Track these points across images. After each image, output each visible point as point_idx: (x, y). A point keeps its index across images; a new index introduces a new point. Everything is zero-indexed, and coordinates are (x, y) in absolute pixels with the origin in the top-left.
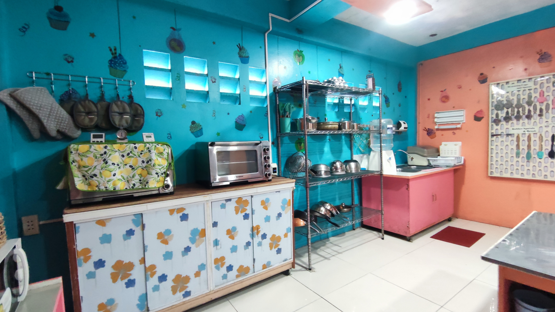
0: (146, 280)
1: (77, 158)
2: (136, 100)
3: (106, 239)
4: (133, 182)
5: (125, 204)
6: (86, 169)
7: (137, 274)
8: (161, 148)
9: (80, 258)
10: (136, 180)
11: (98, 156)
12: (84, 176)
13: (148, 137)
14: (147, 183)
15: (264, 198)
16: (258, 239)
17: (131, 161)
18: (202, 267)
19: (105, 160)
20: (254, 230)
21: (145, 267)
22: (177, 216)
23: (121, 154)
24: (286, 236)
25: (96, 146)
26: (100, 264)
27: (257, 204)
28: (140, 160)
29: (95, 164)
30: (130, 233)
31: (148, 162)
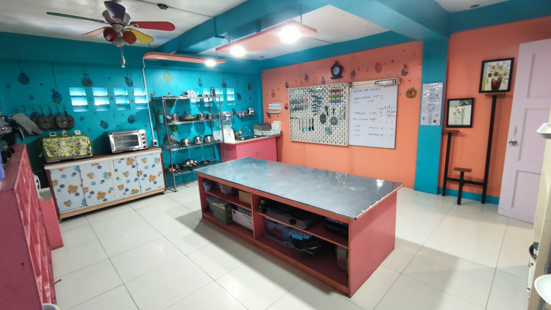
0: (84, 193)
1: (47, 144)
2: (69, 113)
3: (64, 176)
4: (73, 153)
5: (70, 162)
6: (51, 149)
7: (80, 190)
8: (83, 137)
9: (54, 184)
10: (74, 152)
11: (56, 143)
12: (50, 151)
13: (77, 132)
14: (79, 153)
15: (143, 158)
16: (141, 177)
17: (71, 144)
18: (112, 189)
19: (59, 145)
20: (139, 173)
21: (83, 188)
22: (96, 167)
23: (66, 141)
24: (159, 175)
25: (54, 139)
26: (62, 186)
27: (139, 160)
28: (75, 143)
29: (55, 146)
30: (74, 174)
31: (78, 144)
